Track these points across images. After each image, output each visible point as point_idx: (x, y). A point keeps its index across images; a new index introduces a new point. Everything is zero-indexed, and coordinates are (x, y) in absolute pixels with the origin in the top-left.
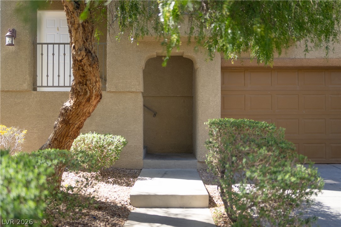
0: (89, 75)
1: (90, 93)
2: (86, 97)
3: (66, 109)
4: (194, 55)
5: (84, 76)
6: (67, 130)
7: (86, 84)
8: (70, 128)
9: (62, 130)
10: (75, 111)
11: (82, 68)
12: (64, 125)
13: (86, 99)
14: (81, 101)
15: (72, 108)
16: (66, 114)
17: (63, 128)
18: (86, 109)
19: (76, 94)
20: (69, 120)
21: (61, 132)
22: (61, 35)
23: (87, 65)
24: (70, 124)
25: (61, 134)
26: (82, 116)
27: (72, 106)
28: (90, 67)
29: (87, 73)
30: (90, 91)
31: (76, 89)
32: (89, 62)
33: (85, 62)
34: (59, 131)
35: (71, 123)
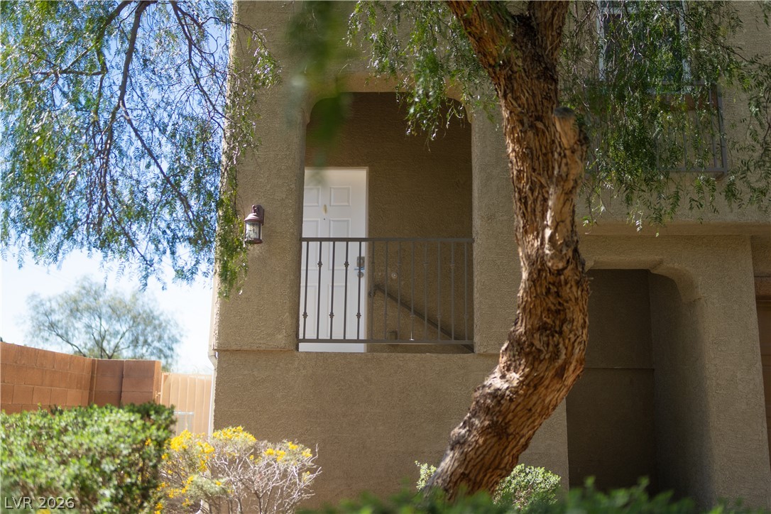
0: (572, 309)
1: (566, 354)
2: (556, 364)
3: (497, 395)
4: (687, 268)
5: (558, 312)
6: (498, 452)
7: (560, 333)
8: (506, 447)
9: (485, 452)
10: (523, 400)
11: (556, 290)
12: (490, 438)
13: (555, 370)
14: (542, 375)
15: (516, 392)
16: (498, 409)
17: (489, 448)
18: (552, 397)
19: (530, 358)
20: (506, 424)
21: (481, 457)
22: (332, 222)
23: (573, 283)
24: (508, 435)
25: (481, 463)
26: (539, 416)
27: (515, 387)
28: (578, 288)
29: (567, 302)
30: (566, 348)
31: (532, 345)
32: (577, 275)
33: (569, 276)
34: (475, 454)
35: (512, 434)
